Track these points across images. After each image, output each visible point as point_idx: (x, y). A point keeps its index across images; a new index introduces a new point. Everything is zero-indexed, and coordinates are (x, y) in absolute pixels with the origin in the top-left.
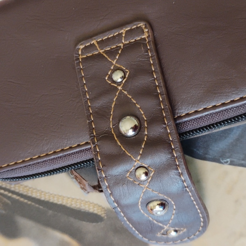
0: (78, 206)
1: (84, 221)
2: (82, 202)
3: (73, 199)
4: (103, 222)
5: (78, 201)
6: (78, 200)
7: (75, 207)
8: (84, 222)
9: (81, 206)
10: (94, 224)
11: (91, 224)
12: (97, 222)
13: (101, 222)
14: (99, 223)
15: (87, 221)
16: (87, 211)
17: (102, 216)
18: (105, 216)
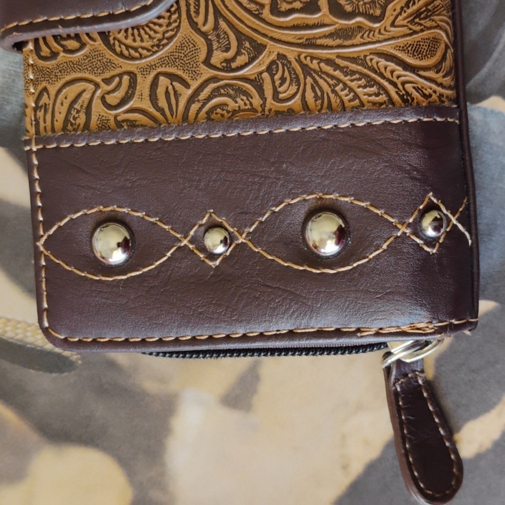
0: (20, 337)
1: (33, 369)
2: (29, 329)
3: (9, 320)
4: (73, 372)
5: (19, 326)
6: (19, 322)
7: (12, 338)
8: (32, 371)
9: (27, 337)
10: (54, 375)
11: (48, 374)
12: (60, 370)
13: (70, 371)
14: (66, 374)
15: (39, 370)
16: (39, 348)
17: (71, 358)
18: (80, 359)
